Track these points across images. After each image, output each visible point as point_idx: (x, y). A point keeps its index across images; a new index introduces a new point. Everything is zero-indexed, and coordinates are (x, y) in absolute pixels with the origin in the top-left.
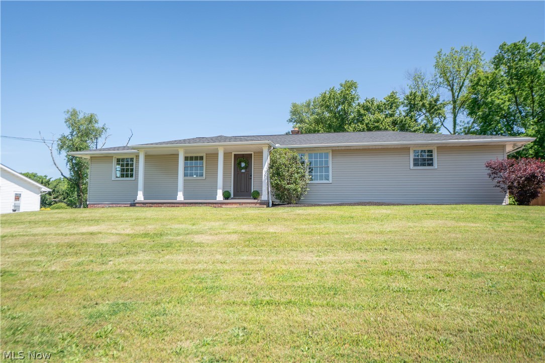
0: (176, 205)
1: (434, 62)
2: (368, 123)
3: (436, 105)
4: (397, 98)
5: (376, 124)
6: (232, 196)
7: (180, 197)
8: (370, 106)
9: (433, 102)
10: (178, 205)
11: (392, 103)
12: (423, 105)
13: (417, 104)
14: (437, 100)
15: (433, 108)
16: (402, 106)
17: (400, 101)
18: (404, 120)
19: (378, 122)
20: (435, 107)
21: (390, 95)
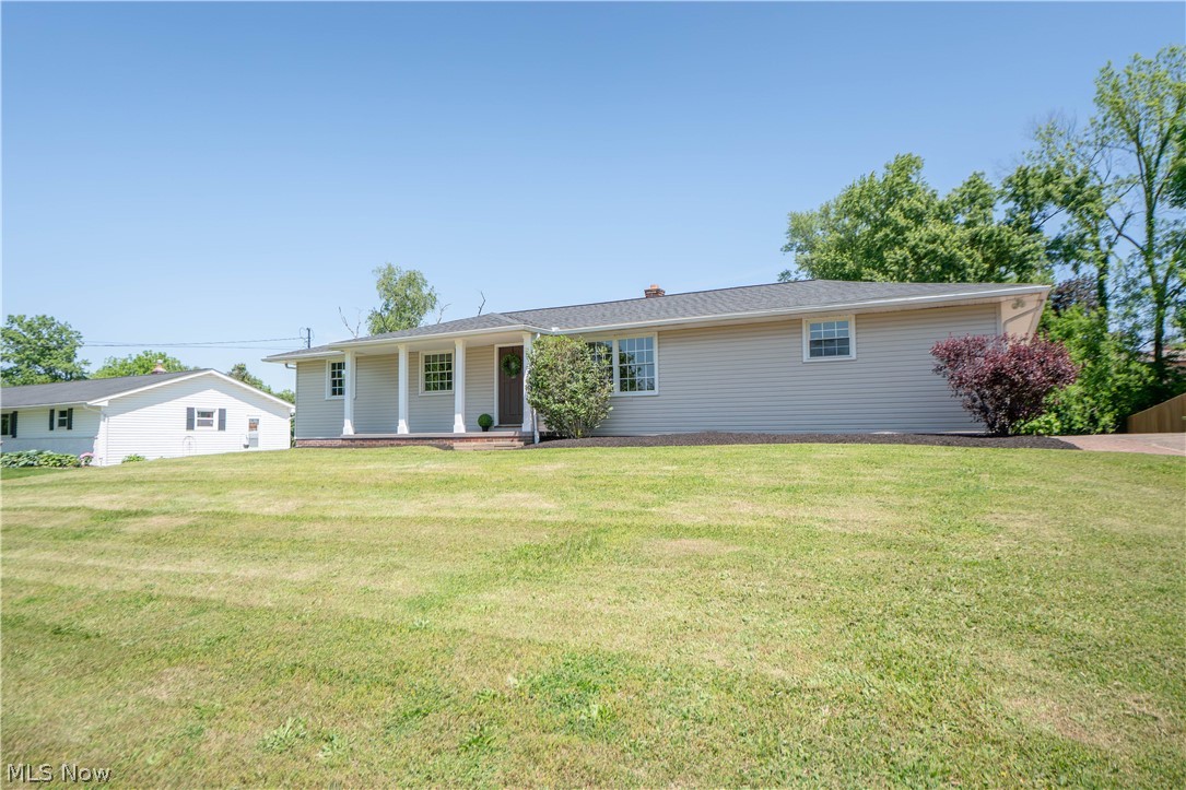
0: (395, 442)
1: (1093, 93)
2: (916, 246)
3: (1080, 193)
4: (986, 187)
5: (931, 247)
6: (496, 423)
7: (403, 429)
8: (924, 207)
9: (1073, 187)
10: (398, 442)
11: (975, 196)
12: (1048, 195)
13: (1033, 194)
14: (1080, 183)
15: (1073, 198)
16: (1001, 201)
17: (996, 190)
18: (996, 232)
19: (934, 242)
20: (1078, 197)
21: (967, 180)
